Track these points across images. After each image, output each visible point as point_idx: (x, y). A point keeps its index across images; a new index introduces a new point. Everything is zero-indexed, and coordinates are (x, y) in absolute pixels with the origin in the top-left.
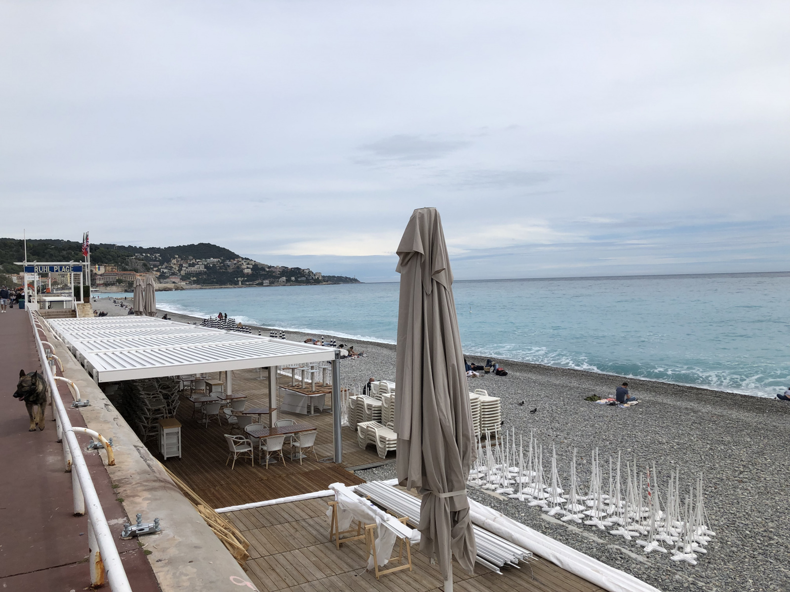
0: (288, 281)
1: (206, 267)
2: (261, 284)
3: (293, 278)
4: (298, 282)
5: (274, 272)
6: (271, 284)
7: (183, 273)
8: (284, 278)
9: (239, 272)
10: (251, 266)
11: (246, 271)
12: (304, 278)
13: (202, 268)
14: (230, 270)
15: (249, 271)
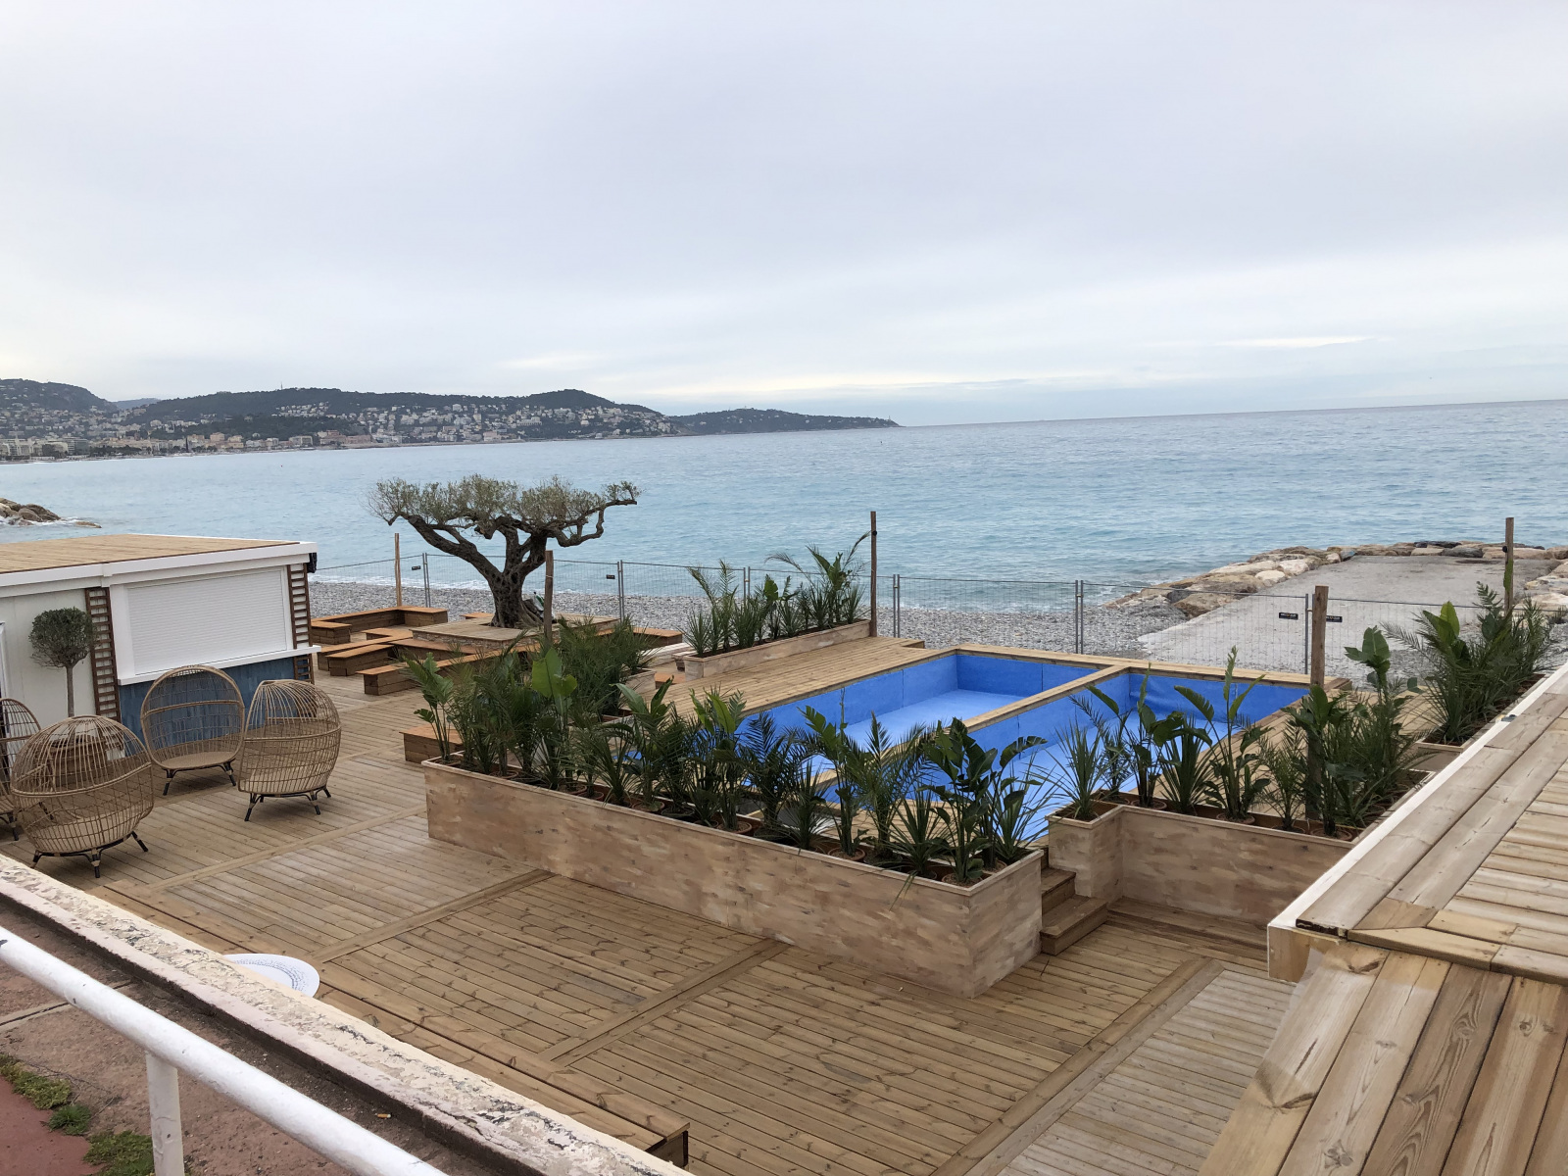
0: (622, 433)
1: (542, 419)
2: (593, 437)
3: (628, 431)
4: (632, 435)
5: (611, 423)
6: (604, 437)
7: (514, 426)
8: (618, 430)
9: (576, 424)
10: (593, 417)
11: (583, 423)
12: (641, 431)
13: (537, 420)
14: (567, 422)
15: (587, 423)
